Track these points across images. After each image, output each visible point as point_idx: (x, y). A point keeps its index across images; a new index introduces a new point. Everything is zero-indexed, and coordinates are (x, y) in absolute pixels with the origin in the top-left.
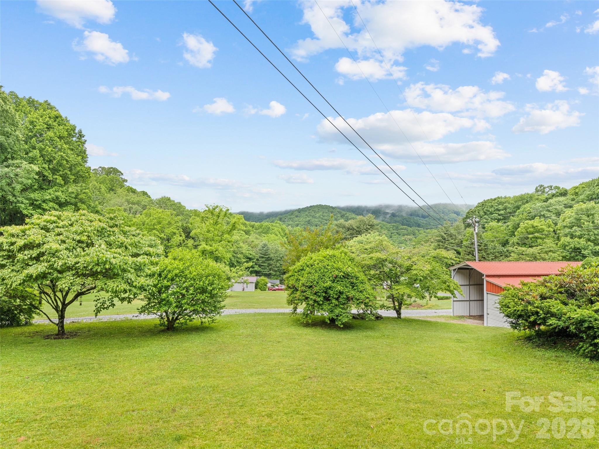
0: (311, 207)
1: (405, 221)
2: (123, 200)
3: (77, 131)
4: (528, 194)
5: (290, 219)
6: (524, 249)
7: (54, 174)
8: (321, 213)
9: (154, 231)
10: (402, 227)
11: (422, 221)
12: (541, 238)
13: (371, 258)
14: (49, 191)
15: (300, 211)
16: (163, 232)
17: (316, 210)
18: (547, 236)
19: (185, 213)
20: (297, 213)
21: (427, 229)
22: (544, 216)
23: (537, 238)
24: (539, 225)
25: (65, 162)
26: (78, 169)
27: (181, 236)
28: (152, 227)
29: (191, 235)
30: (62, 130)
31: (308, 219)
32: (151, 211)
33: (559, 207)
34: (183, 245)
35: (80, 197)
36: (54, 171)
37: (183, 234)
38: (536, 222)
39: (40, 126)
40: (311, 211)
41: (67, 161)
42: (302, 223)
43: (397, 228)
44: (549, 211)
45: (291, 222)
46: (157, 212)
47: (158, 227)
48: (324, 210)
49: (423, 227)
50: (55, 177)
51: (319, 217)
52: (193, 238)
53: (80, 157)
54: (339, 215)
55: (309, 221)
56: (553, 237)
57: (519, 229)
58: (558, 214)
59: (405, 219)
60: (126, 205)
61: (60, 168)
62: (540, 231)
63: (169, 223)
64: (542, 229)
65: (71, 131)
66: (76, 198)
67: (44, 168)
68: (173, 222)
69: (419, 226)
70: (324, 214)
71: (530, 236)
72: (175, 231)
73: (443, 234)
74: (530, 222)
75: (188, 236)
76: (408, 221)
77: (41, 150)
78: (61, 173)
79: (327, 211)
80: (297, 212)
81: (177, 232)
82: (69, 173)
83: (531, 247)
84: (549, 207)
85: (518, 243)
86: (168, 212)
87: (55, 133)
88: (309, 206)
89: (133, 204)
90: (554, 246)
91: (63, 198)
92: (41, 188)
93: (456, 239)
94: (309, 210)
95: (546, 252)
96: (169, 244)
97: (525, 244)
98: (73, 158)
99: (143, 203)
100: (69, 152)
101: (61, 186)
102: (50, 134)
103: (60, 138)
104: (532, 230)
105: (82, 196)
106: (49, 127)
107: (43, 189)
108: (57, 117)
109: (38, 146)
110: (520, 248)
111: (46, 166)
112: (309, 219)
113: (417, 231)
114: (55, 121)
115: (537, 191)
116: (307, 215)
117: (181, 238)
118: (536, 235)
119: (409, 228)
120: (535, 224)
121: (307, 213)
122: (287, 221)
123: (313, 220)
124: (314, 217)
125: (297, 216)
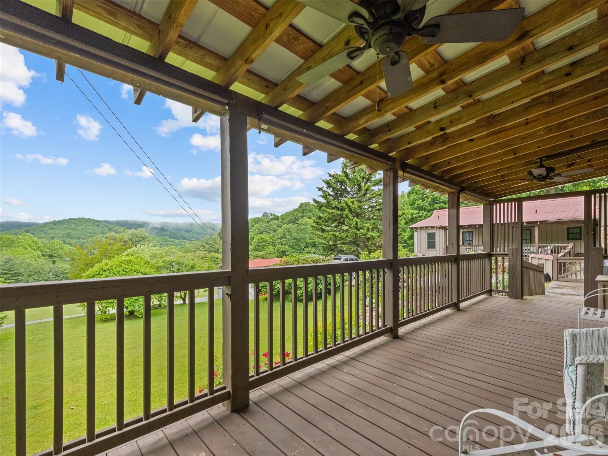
0: (70, 219)
1: (172, 235)
4: (258, 218)
6: (257, 252)
8: (84, 226)
10: (170, 239)
11: (187, 235)
12: (266, 246)
13: (164, 261)
15: (55, 223)
17: (78, 223)
18: (269, 244)
20: (52, 226)
21: (191, 241)
22: (267, 232)
23: (264, 246)
24: (265, 237)
31: (67, 231)
33: (275, 227)
38: (264, 236)
40: (71, 224)
42: (59, 236)
43: (166, 241)
44: (270, 229)
45: (43, 235)
48: (87, 223)
49: (187, 239)
51: (82, 229)
54: (106, 229)
55: (69, 233)
56: (272, 245)
57: (254, 240)
58: (274, 231)
59: (172, 233)
62: (265, 241)
64: (267, 240)
69: (184, 238)
70: (88, 227)
71: (260, 245)
73: (204, 244)
74: (261, 236)
76: (174, 235)
79: (91, 224)
80: (51, 224)
83: (261, 251)
84: (269, 226)
85: (254, 250)
90: (273, 250)
93: (214, 248)
94: (69, 223)
95: (269, 254)
97: (257, 250)
104: (261, 240)
110: (255, 252)
112: (69, 231)
113: (183, 243)
115: (263, 216)
116: (65, 228)
118: (264, 243)
119: (176, 240)
120: (263, 237)
121: (65, 226)
122: (38, 234)
123: (74, 233)
124: (75, 230)
125: (52, 229)
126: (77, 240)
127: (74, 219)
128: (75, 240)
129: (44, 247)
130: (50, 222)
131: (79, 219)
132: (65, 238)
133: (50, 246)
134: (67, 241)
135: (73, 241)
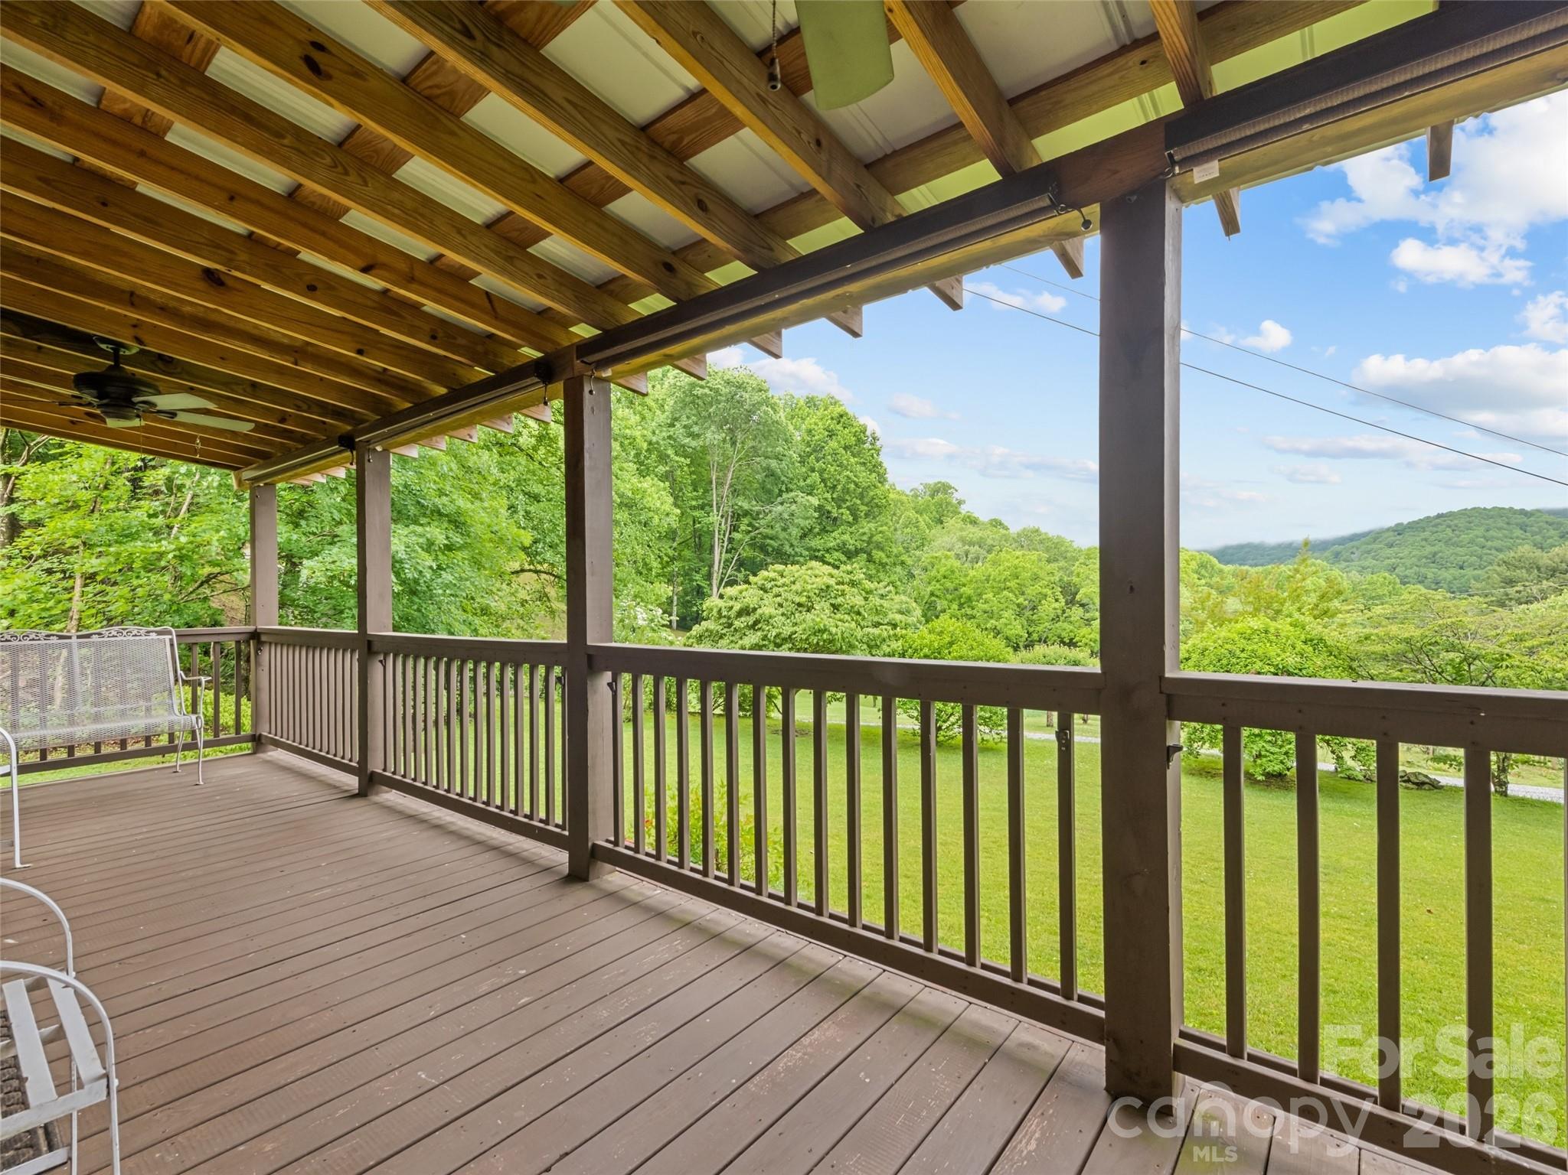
0: (1439, 516)
2: (954, 539)
3: (868, 433)
5: (1369, 552)
7: (839, 507)
8: (1479, 532)
9: (1005, 592)
14: (833, 535)
15: (1399, 530)
16: (1023, 594)
17: (1462, 522)
19: (1069, 555)
20: (1391, 537)
25: (852, 486)
26: (872, 493)
27: (1057, 600)
28: (1003, 585)
29: (1078, 597)
30: (847, 436)
31: (1429, 549)
32: (1003, 554)
34: (1062, 619)
35: (875, 539)
36: (839, 502)
37: (1061, 597)
39: (820, 434)
40: (1442, 527)
41: (856, 485)
42: (1408, 562)
45: (1369, 562)
46: (1011, 557)
47: (1012, 584)
48: (1490, 521)
50: (841, 511)
51: (1473, 541)
52: (1083, 605)
53: (874, 475)
54: (1552, 533)
55: (1435, 554)
60: (959, 548)
61: (847, 497)
63: (1036, 578)
65: (861, 436)
66: (869, 543)
67: (826, 499)
68: (1042, 574)
70: (1491, 533)
72: (1044, 591)
75: (1071, 602)
77: (822, 472)
78: (848, 504)
79: (1501, 524)
80: (1391, 533)
81: (1049, 592)
82: (859, 502)
86: (1034, 556)
87: (839, 442)
88: (1433, 514)
89: (971, 544)
91: (852, 543)
92: (824, 530)
94: (1435, 526)
96: (1035, 617)
98: (864, 477)
99: (990, 542)
100: (859, 468)
101: (850, 524)
102: (833, 444)
103: (846, 448)
105: (878, 538)
106: (832, 434)
107: (827, 532)
108: (841, 416)
109: (817, 466)
111: (828, 496)
112: (1435, 549)
114: (839, 422)
116: (1426, 540)
117: (1057, 605)
121: (1427, 534)
122: (1360, 560)
123: (1448, 552)
124: (1453, 545)
125: (1391, 546)
126: (1457, 572)
127: (1451, 514)
128: (1452, 571)
129: (1353, 591)
130: (1388, 530)
131: (1464, 513)
132: (1425, 566)
133: (1366, 589)
134: (1430, 575)
135: (1446, 575)
